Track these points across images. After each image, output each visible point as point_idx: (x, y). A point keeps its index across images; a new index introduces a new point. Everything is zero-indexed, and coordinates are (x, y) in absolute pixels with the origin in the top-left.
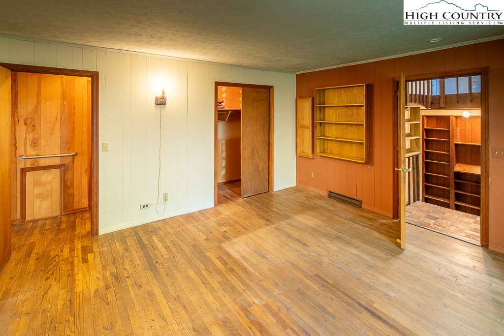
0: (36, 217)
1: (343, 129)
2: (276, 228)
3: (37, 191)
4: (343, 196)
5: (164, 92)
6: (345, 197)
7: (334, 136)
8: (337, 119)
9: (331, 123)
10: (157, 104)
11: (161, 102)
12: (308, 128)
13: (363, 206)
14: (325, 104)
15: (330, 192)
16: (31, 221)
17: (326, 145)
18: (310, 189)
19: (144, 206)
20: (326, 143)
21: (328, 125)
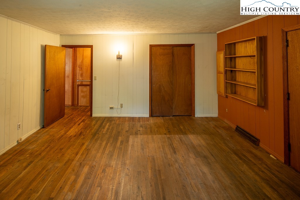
0: (82, 105)
1: (248, 76)
2: (169, 138)
3: (82, 94)
4: (246, 132)
5: (119, 52)
6: (247, 133)
7: (242, 81)
8: (244, 67)
9: (240, 71)
10: (117, 58)
11: (119, 58)
12: (222, 73)
13: (260, 145)
14: (236, 55)
15: (237, 126)
16: (80, 106)
17: (237, 88)
18: (226, 121)
19: (111, 108)
20: (237, 87)
21: (238, 71)
